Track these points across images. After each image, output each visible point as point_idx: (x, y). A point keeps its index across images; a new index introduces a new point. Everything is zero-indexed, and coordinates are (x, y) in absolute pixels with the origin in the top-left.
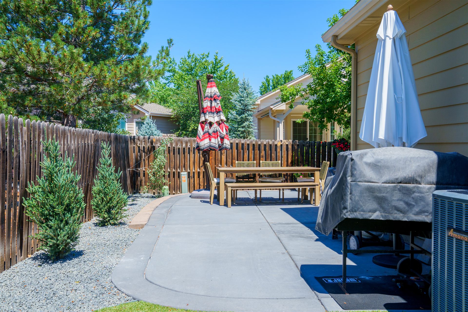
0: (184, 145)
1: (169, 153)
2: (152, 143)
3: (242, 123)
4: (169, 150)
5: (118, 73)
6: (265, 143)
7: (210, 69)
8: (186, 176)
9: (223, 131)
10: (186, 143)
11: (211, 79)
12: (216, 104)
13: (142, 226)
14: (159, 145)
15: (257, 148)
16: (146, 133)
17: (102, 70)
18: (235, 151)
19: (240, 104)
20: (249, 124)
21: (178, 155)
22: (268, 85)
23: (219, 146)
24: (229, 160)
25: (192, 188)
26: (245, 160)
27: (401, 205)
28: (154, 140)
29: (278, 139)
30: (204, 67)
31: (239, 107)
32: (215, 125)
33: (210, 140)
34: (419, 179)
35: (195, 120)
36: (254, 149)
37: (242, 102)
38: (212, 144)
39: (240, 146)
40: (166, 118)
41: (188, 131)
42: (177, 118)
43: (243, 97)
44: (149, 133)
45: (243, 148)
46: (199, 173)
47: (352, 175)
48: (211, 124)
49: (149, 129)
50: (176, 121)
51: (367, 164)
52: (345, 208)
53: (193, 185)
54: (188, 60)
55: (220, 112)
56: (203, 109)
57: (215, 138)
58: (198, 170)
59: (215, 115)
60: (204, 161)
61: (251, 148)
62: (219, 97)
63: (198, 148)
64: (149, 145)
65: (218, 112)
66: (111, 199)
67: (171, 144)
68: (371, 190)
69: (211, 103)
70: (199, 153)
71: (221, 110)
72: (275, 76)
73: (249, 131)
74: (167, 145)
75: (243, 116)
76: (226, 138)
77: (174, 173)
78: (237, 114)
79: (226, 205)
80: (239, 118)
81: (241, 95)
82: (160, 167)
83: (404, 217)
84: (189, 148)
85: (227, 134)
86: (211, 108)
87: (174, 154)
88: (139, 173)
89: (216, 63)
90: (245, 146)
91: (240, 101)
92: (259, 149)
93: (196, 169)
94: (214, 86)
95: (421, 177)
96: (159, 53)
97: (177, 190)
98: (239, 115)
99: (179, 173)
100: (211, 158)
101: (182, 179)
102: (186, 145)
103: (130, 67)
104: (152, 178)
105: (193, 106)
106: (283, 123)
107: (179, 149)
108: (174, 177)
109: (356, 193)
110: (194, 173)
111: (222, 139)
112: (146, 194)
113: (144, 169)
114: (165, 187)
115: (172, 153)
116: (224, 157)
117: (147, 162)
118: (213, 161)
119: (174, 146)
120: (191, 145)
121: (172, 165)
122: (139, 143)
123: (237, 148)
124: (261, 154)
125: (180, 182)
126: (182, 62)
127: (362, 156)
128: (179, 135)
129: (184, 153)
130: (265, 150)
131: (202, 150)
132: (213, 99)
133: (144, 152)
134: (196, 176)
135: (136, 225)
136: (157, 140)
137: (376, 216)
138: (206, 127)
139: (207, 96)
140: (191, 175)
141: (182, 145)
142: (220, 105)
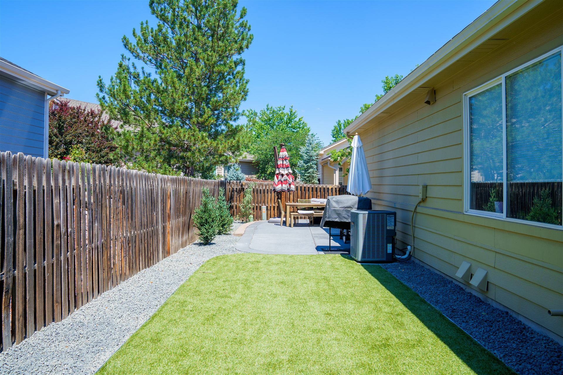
0: (264, 188)
1: (254, 193)
2: (242, 185)
3: (308, 170)
4: (254, 190)
5: (227, 145)
6: (320, 187)
7: (285, 120)
8: (265, 209)
9: (290, 180)
10: (266, 186)
11: (283, 147)
12: (286, 162)
13: (242, 235)
14: (247, 187)
15: (314, 190)
16: (233, 175)
17: (217, 144)
18: (300, 192)
19: (307, 155)
20: (313, 171)
21: (260, 194)
22: (340, 129)
23: (288, 189)
24: (296, 198)
25: (268, 216)
26: (306, 198)
27: (346, 216)
28: (244, 184)
29: (335, 184)
30: (281, 118)
31: (306, 157)
32: (285, 176)
33: (282, 185)
34: (352, 207)
35: (272, 164)
36: (312, 191)
37: (308, 154)
38: (283, 188)
39: (303, 188)
40: (249, 163)
41: (266, 174)
42: (257, 163)
43: (309, 150)
44: (236, 176)
45: (305, 190)
46: (274, 207)
47: (329, 205)
48: (282, 175)
49: (235, 172)
50: (258, 165)
51: (334, 201)
52: (326, 217)
53: (270, 215)
54: (267, 112)
55: (288, 167)
56: (278, 165)
57: (285, 184)
58: (274, 205)
59: (285, 169)
60: (278, 199)
61: (310, 190)
62: (288, 158)
63: (274, 190)
64: (240, 187)
65: (287, 167)
66: (224, 220)
67: (255, 186)
68: (335, 210)
69: (283, 162)
70: (274, 193)
71: (289, 166)
72: (346, 121)
73: (313, 176)
74: (252, 187)
75: (309, 164)
76: (292, 184)
77: (257, 206)
78: (304, 163)
79: (290, 226)
80: (305, 166)
81: (307, 148)
82: (248, 202)
83: (347, 220)
84: (268, 190)
85: (293, 181)
86: (283, 165)
87: (257, 193)
88: (233, 206)
89: (291, 115)
90: (307, 189)
91: (306, 153)
92: (316, 191)
93: (272, 204)
94: (284, 151)
95: (353, 206)
96: (247, 122)
97: (258, 218)
98: (306, 163)
99: (260, 206)
100: (282, 196)
101: (263, 211)
102: (266, 188)
103: (234, 142)
104: (243, 210)
105: (271, 153)
106: (338, 170)
107: (261, 190)
108: (257, 209)
109: (330, 212)
110: (271, 207)
111: (290, 185)
112: (238, 221)
113: (236, 204)
114: (251, 216)
115: (256, 193)
116: (292, 196)
117: (238, 199)
118: (284, 199)
119: (257, 188)
120: (269, 188)
121: (256, 201)
122: (233, 185)
123: (301, 190)
124: (318, 195)
125: (261, 213)
126: (261, 113)
127: (332, 198)
128: (259, 178)
129: (264, 193)
130: (320, 191)
131: (277, 192)
132: (284, 159)
133: (236, 191)
134: (272, 209)
135: (238, 234)
136: (245, 184)
137: (337, 220)
138: (280, 177)
139: (280, 157)
140: (268, 208)
141: (263, 188)
142: (288, 163)
